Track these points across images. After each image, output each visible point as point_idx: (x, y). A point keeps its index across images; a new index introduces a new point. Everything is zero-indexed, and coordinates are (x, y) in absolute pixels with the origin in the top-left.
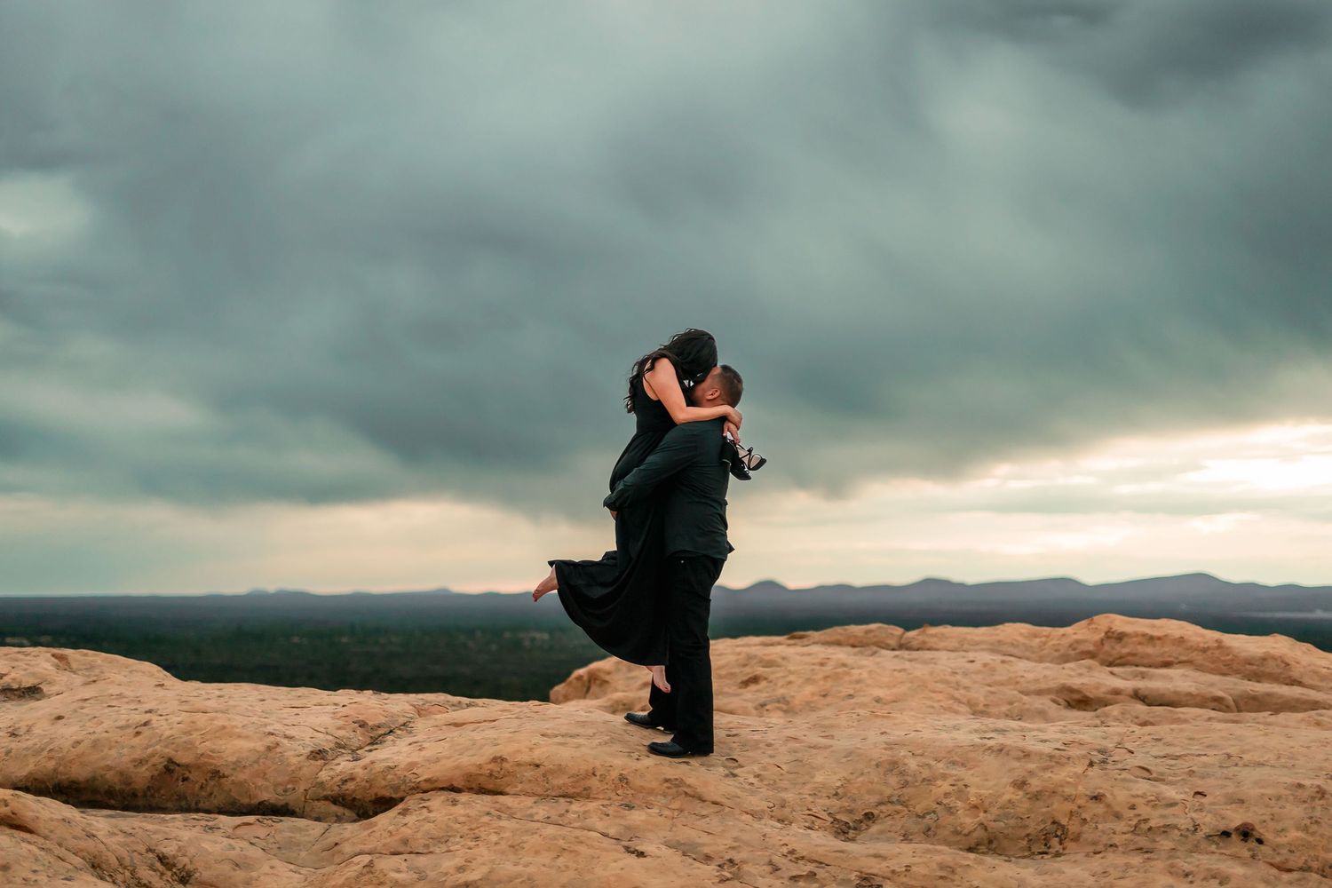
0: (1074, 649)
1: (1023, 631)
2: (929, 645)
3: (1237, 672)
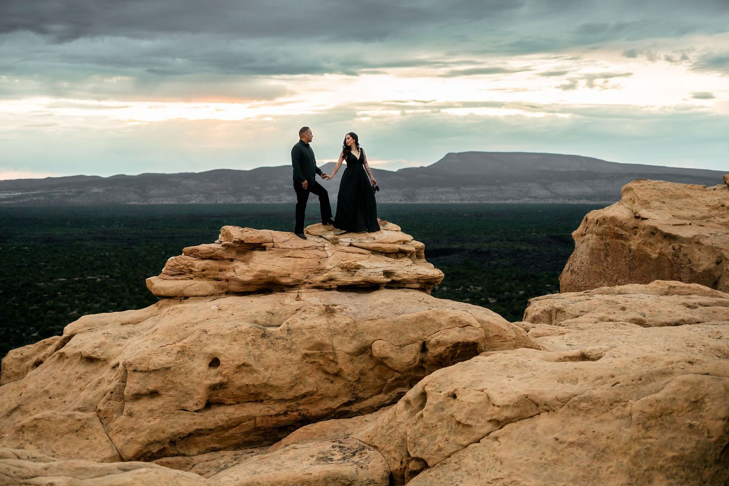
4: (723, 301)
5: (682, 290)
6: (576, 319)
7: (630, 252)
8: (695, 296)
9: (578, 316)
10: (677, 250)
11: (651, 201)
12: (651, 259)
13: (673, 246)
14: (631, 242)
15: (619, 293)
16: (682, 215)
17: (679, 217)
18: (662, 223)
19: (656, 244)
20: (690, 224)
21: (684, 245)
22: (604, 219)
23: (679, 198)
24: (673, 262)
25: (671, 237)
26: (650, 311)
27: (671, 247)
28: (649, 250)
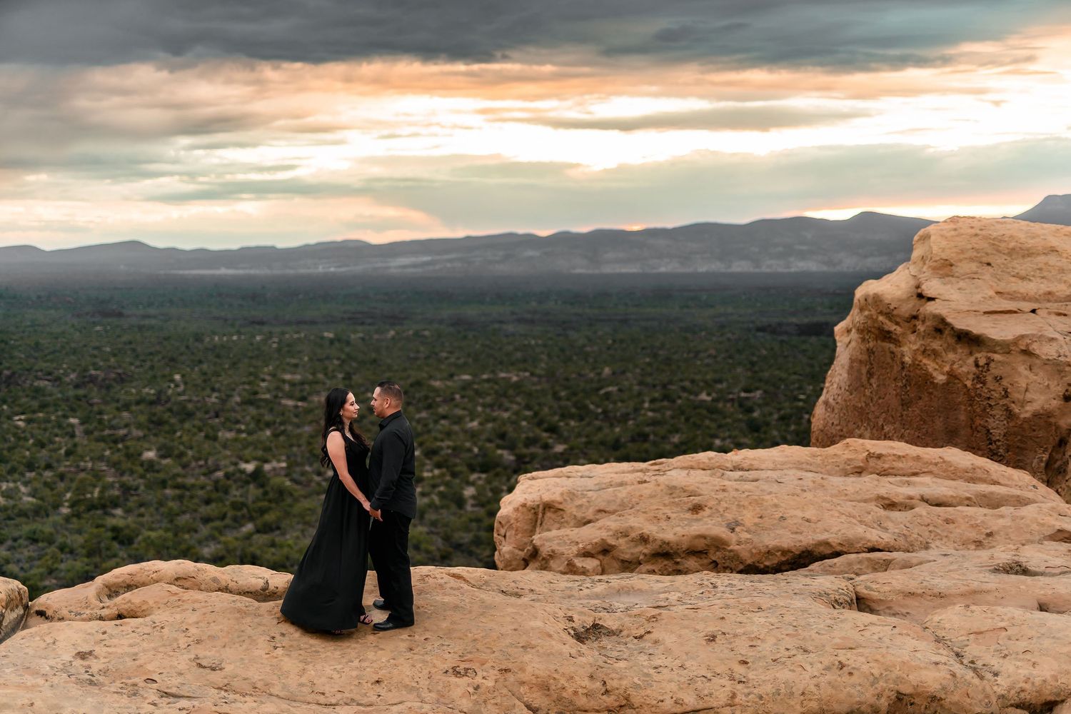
0: (849, 465)
1: (807, 453)
2: (756, 467)
3: (961, 478)
4: (992, 493)
5: (896, 464)
6: (576, 530)
7: (903, 368)
8: (927, 479)
9: (589, 522)
10: (983, 367)
11: (961, 261)
12: (935, 385)
13: (977, 358)
14: (905, 349)
15: (737, 468)
16: (1022, 290)
17: (1012, 296)
18: (962, 307)
19: (944, 354)
20: (1033, 311)
21: (997, 357)
22: (866, 300)
23: (1029, 255)
24: (973, 394)
25: (971, 340)
26: (761, 517)
27: (971, 360)
28: (930, 365)
